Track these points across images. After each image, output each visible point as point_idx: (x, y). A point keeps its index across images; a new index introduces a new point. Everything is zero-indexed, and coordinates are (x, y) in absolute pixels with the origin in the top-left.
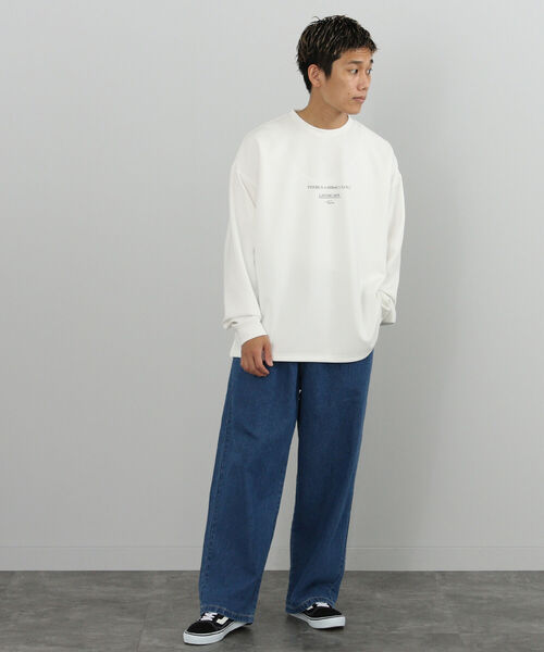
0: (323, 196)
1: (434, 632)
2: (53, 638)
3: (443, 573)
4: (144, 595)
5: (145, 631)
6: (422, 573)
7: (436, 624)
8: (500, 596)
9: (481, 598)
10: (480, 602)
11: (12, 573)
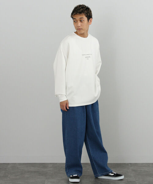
0: (86, 57)
1: (129, 180)
2: (20, 182)
3: (131, 164)
4: (46, 170)
5: (46, 180)
6: (125, 164)
7: (129, 178)
8: (147, 170)
9: (141, 171)
10: (142, 172)
11: (9, 164)
